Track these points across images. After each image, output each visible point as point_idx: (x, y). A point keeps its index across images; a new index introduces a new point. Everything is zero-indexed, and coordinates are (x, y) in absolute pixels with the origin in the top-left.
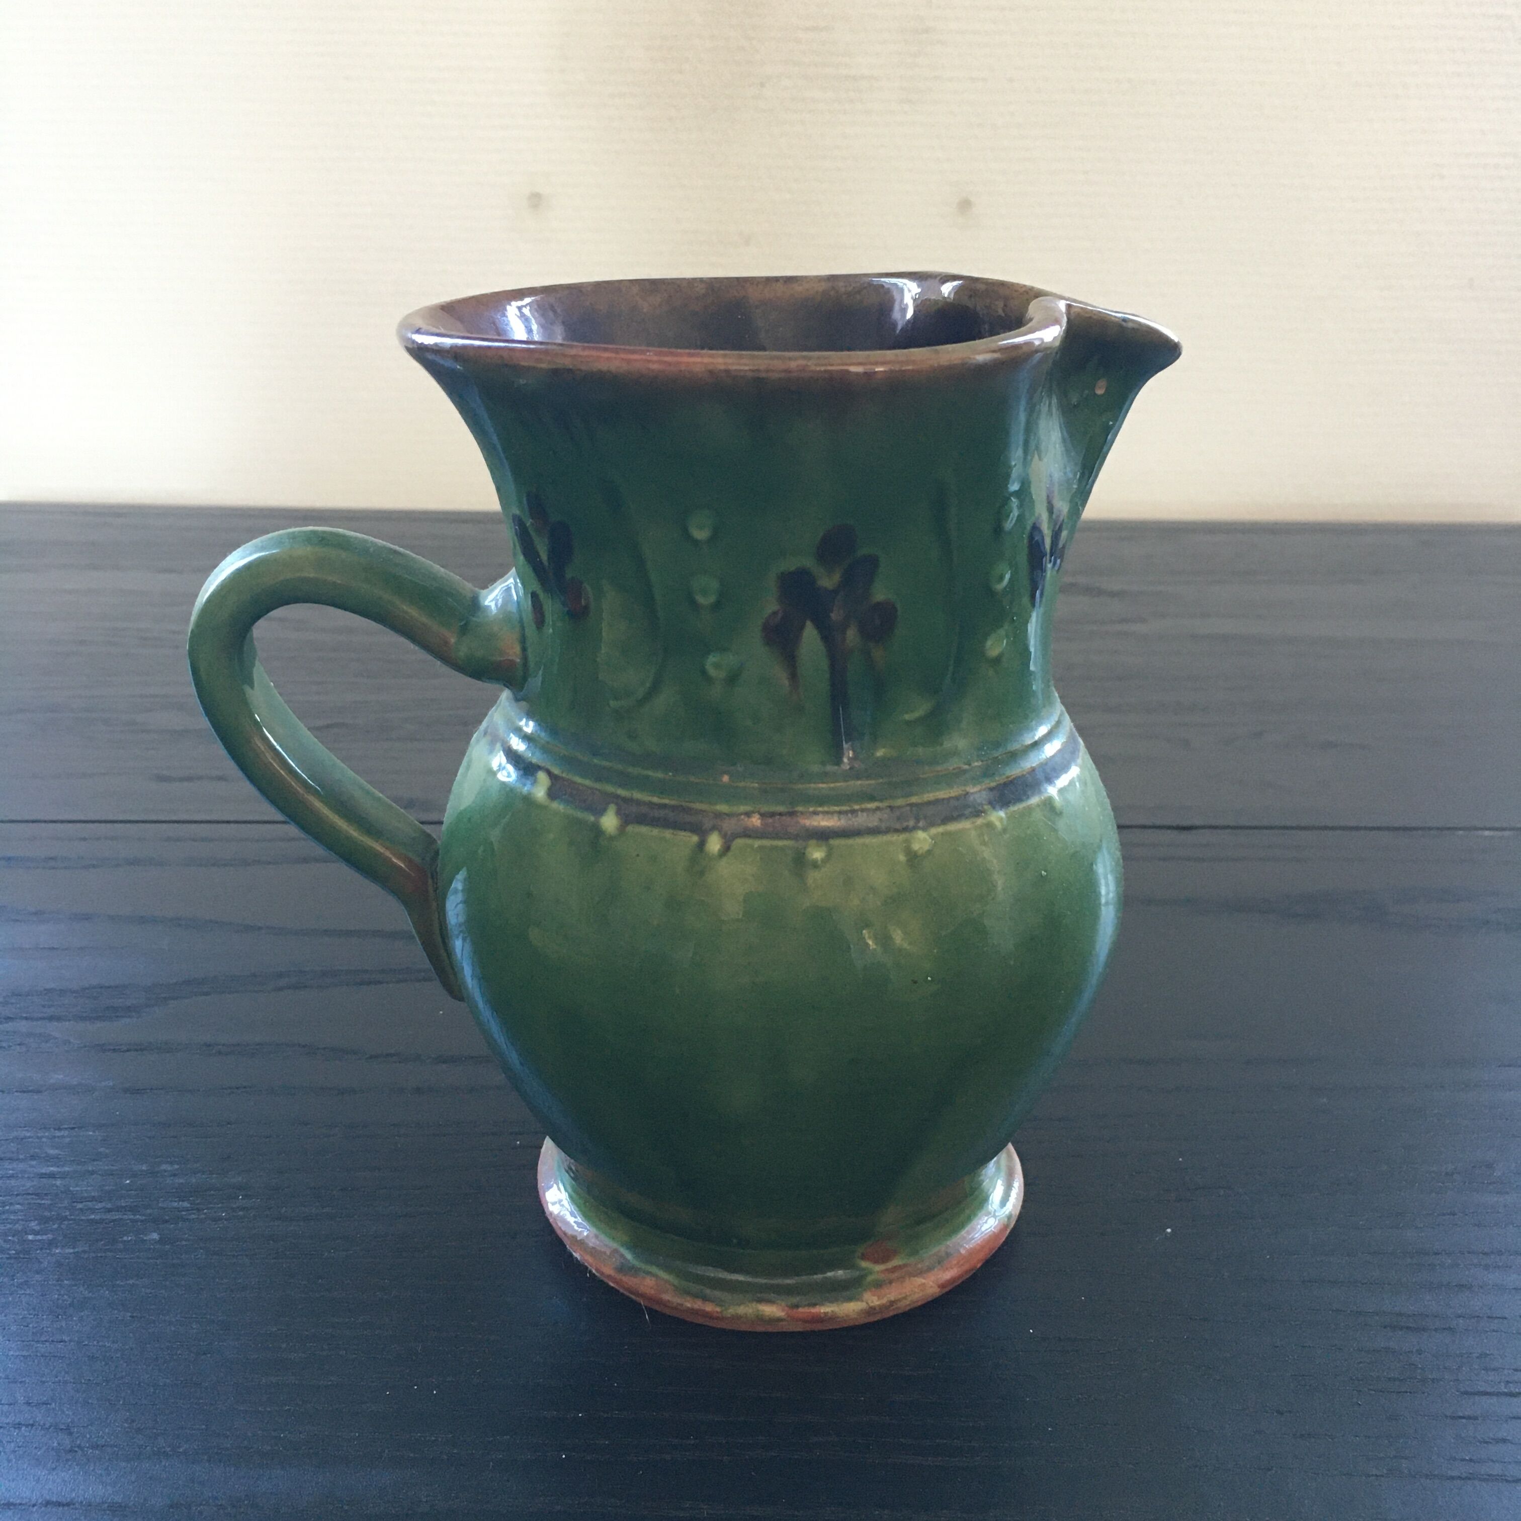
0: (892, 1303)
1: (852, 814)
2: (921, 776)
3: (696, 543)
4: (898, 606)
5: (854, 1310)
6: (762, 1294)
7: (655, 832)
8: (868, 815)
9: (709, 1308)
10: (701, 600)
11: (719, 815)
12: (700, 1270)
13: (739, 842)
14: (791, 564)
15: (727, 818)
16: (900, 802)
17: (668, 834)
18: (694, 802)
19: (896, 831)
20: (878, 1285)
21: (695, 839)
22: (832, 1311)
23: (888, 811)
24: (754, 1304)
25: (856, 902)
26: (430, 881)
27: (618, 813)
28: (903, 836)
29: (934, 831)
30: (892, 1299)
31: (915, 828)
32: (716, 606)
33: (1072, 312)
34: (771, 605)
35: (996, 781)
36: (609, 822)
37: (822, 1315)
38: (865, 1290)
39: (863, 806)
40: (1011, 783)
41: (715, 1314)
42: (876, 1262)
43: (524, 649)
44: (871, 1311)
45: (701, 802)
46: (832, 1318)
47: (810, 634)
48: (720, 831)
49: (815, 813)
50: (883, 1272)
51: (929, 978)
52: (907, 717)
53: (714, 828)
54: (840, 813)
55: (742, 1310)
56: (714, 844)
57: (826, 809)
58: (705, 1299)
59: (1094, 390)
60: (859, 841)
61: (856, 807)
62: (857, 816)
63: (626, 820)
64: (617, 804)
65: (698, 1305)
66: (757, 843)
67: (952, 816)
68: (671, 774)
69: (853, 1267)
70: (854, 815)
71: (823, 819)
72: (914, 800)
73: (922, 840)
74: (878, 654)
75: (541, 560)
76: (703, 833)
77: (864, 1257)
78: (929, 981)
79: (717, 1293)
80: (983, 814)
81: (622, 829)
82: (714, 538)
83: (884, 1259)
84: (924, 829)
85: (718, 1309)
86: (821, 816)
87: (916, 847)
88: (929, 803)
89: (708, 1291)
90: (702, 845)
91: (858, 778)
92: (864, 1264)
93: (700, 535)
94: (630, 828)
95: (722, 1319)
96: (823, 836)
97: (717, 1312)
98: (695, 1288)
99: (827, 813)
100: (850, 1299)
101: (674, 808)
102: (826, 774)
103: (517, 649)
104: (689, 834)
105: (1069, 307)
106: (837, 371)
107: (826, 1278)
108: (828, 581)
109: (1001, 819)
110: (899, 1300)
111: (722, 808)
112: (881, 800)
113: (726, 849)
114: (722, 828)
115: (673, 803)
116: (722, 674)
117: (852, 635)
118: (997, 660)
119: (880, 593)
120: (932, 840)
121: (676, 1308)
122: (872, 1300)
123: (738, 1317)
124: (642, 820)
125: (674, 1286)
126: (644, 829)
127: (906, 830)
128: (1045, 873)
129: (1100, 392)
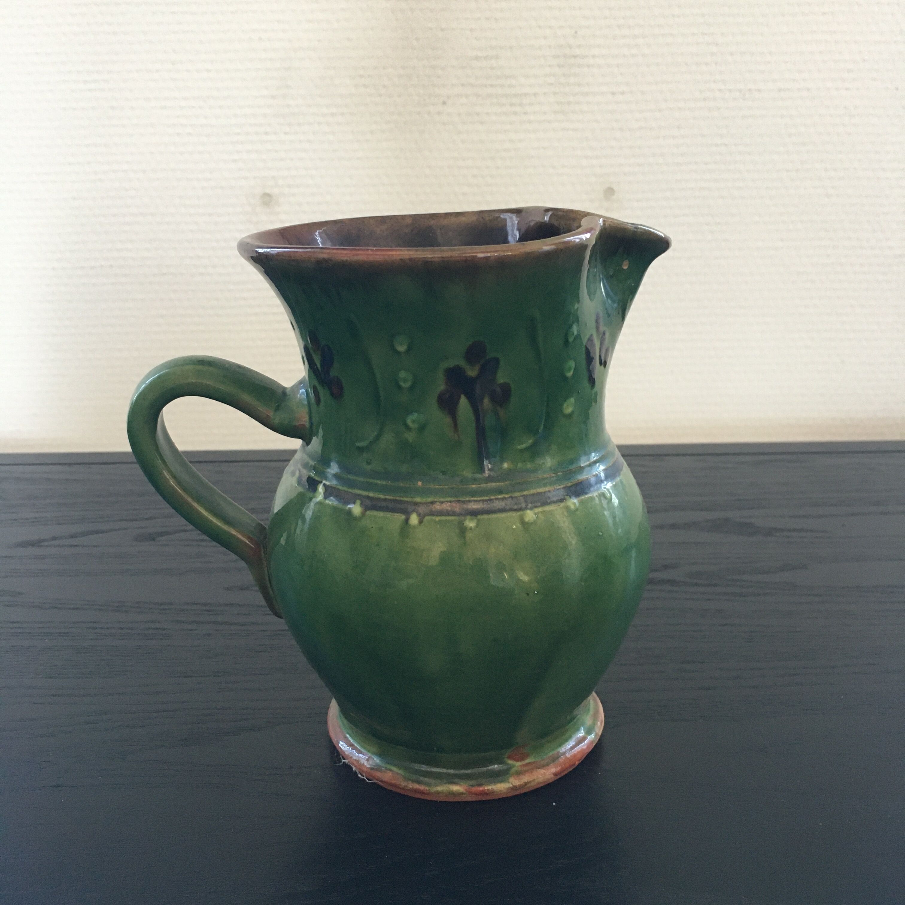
0: (526, 784)
1: (490, 501)
2: (528, 480)
3: (398, 353)
4: (512, 386)
5: (504, 788)
6: (451, 779)
7: (381, 514)
8: (499, 502)
9: (422, 788)
10: (403, 384)
11: (416, 504)
12: (417, 766)
13: (428, 518)
14: (451, 363)
15: (421, 505)
16: (517, 494)
17: (388, 515)
18: (403, 497)
19: (515, 510)
20: (519, 774)
21: (403, 517)
22: (492, 788)
23: (510, 499)
24: (447, 785)
25: (493, 550)
26: (262, 550)
27: (361, 504)
28: (519, 513)
29: (537, 510)
30: (526, 781)
31: (526, 508)
32: (412, 388)
33: (606, 224)
34: (441, 387)
35: (572, 482)
36: (356, 509)
37: (486, 791)
38: (511, 776)
39: (496, 497)
40: (580, 484)
41: (426, 792)
42: (517, 760)
43: (310, 418)
44: (514, 788)
45: (407, 497)
46: (493, 792)
47: (463, 401)
48: (417, 512)
49: (469, 501)
50: (521, 766)
51: (536, 592)
52: (519, 447)
53: (414, 511)
54: (483, 501)
55: (439, 789)
56: (414, 519)
57: (475, 499)
58: (419, 783)
59: (622, 266)
60: (494, 516)
61: (492, 497)
62: (493, 502)
63: (366, 508)
64: (361, 500)
65: (417, 786)
66: (437, 519)
67: (547, 502)
68: (390, 482)
69: (505, 763)
70: (491, 502)
71: (474, 505)
72: (525, 493)
73: (530, 515)
74: (502, 413)
75: (317, 367)
76: (408, 514)
77: (509, 757)
78: (536, 593)
79: (426, 780)
80: (564, 501)
81: (363, 514)
82: (409, 349)
83: (522, 759)
84: (531, 509)
85: (427, 788)
86: (473, 503)
87: (527, 520)
88: (533, 495)
89: (421, 778)
90: (407, 520)
91: (493, 481)
92: (510, 762)
93: (401, 348)
94: (368, 513)
95: (429, 794)
96: (474, 514)
97: (426, 790)
98: (414, 777)
99: (476, 501)
100: (501, 782)
101: (390, 500)
102: (475, 480)
103: (307, 418)
104: (399, 514)
105: (604, 221)
106: (469, 256)
107: (488, 769)
108: (472, 372)
109: (574, 504)
110: (530, 782)
111: (418, 500)
112: (507, 493)
113: (421, 522)
114: (418, 511)
115: (391, 497)
116: (416, 426)
117: (486, 402)
118: (570, 416)
119: (502, 378)
120: (536, 515)
121: (403, 789)
122: (514, 782)
123: (438, 793)
124: (374, 508)
125: (403, 776)
126: (375, 513)
127: (520, 509)
128: (601, 534)
129: (625, 267)
